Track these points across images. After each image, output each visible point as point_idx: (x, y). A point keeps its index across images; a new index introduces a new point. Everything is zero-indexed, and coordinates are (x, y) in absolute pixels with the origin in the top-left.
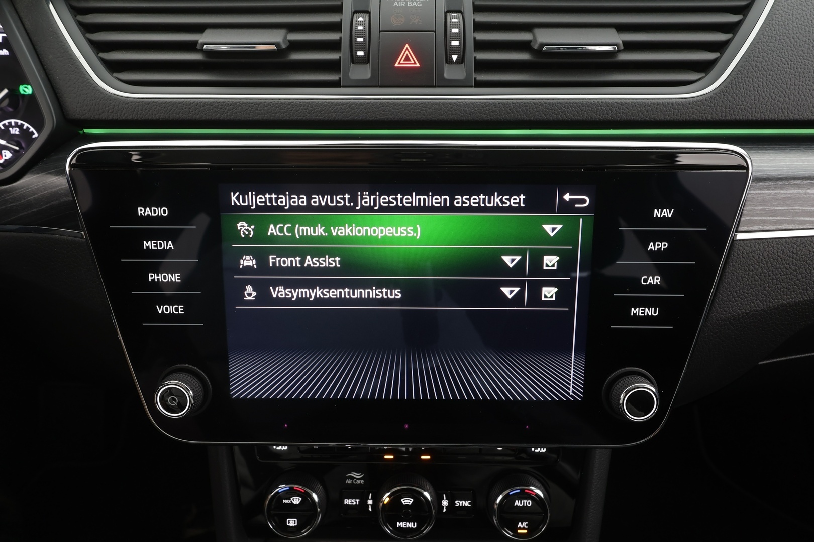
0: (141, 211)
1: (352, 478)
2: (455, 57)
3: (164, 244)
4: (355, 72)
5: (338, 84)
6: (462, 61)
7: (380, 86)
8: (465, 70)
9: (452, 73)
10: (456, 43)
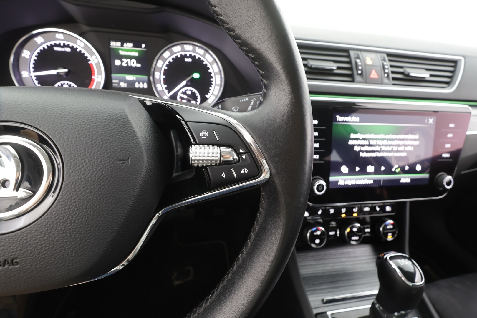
1: (332, 224)
2: (386, 75)
4: (358, 78)
5: (353, 81)
6: (388, 77)
7: (366, 83)
8: (389, 79)
9: (386, 80)
10: (387, 72)
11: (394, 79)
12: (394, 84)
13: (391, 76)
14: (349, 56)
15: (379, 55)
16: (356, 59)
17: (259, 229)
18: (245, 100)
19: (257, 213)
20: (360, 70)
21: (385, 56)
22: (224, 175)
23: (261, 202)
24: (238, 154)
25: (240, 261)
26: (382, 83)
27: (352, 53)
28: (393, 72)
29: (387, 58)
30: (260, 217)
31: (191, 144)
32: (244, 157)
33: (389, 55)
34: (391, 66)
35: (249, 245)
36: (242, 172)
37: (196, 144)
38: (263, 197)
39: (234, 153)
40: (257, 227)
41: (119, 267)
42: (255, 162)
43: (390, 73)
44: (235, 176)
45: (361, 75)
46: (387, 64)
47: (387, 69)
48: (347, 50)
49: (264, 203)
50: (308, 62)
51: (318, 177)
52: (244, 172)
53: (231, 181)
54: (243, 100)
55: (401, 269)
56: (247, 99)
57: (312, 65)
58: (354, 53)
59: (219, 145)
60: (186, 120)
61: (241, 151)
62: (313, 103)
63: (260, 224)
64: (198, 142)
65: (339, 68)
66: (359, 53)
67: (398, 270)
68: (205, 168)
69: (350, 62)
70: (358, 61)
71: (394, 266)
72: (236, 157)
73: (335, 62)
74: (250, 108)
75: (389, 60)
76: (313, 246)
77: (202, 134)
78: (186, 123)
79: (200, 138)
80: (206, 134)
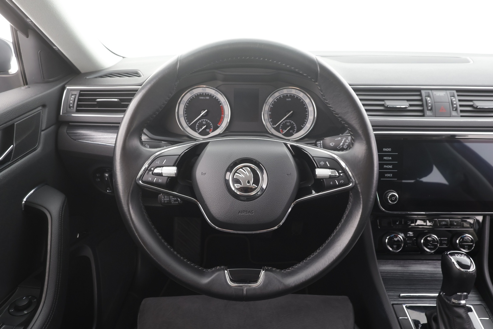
0: (384, 149)
2: (454, 109)
3: (389, 158)
4: (428, 113)
5: (423, 116)
6: (456, 110)
7: (435, 117)
8: (457, 112)
9: (454, 113)
10: (455, 106)
11: (462, 111)
12: (462, 116)
13: (460, 109)
14: (420, 95)
15: (448, 92)
16: (427, 97)
17: (348, 213)
18: (338, 139)
19: (347, 205)
20: (430, 106)
21: (455, 92)
22: (331, 183)
23: (349, 199)
24: (339, 173)
25: (338, 230)
26: (450, 116)
27: (423, 92)
28: (461, 106)
29: (456, 94)
30: (349, 207)
31: (316, 168)
32: (342, 174)
33: (458, 91)
34: (460, 101)
35: (343, 221)
36: (341, 182)
37: (318, 168)
38: (351, 196)
39: (337, 172)
40: (347, 212)
41: (276, 228)
42: (347, 177)
43: (458, 106)
44: (337, 184)
45: (431, 110)
46: (456, 100)
47: (456, 104)
48: (419, 90)
49: (351, 199)
50: (385, 102)
51: (392, 190)
52: (342, 182)
53: (336, 186)
54: (337, 139)
55: (458, 262)
56: (340, 138)
57: (388, 105)
58: (425, 92)
59: (330, 169)
60: (313, 156)
61: (340, 172)
63: (349, 210)
64: (319, 167)
65: (411, 105)
66: (430, 91)
67: (455, 263)
68: (323, 179)
69: (421, 100)
70: (429, 99)
71: (453, 260)
72: (337, 174)
73: (408, 100)
74: (341, 144)
75: (458, 95)
76: (391, 249)
77: (321, 163)
78: (313, 157)
79: (320, 165)
80: (323, 163)
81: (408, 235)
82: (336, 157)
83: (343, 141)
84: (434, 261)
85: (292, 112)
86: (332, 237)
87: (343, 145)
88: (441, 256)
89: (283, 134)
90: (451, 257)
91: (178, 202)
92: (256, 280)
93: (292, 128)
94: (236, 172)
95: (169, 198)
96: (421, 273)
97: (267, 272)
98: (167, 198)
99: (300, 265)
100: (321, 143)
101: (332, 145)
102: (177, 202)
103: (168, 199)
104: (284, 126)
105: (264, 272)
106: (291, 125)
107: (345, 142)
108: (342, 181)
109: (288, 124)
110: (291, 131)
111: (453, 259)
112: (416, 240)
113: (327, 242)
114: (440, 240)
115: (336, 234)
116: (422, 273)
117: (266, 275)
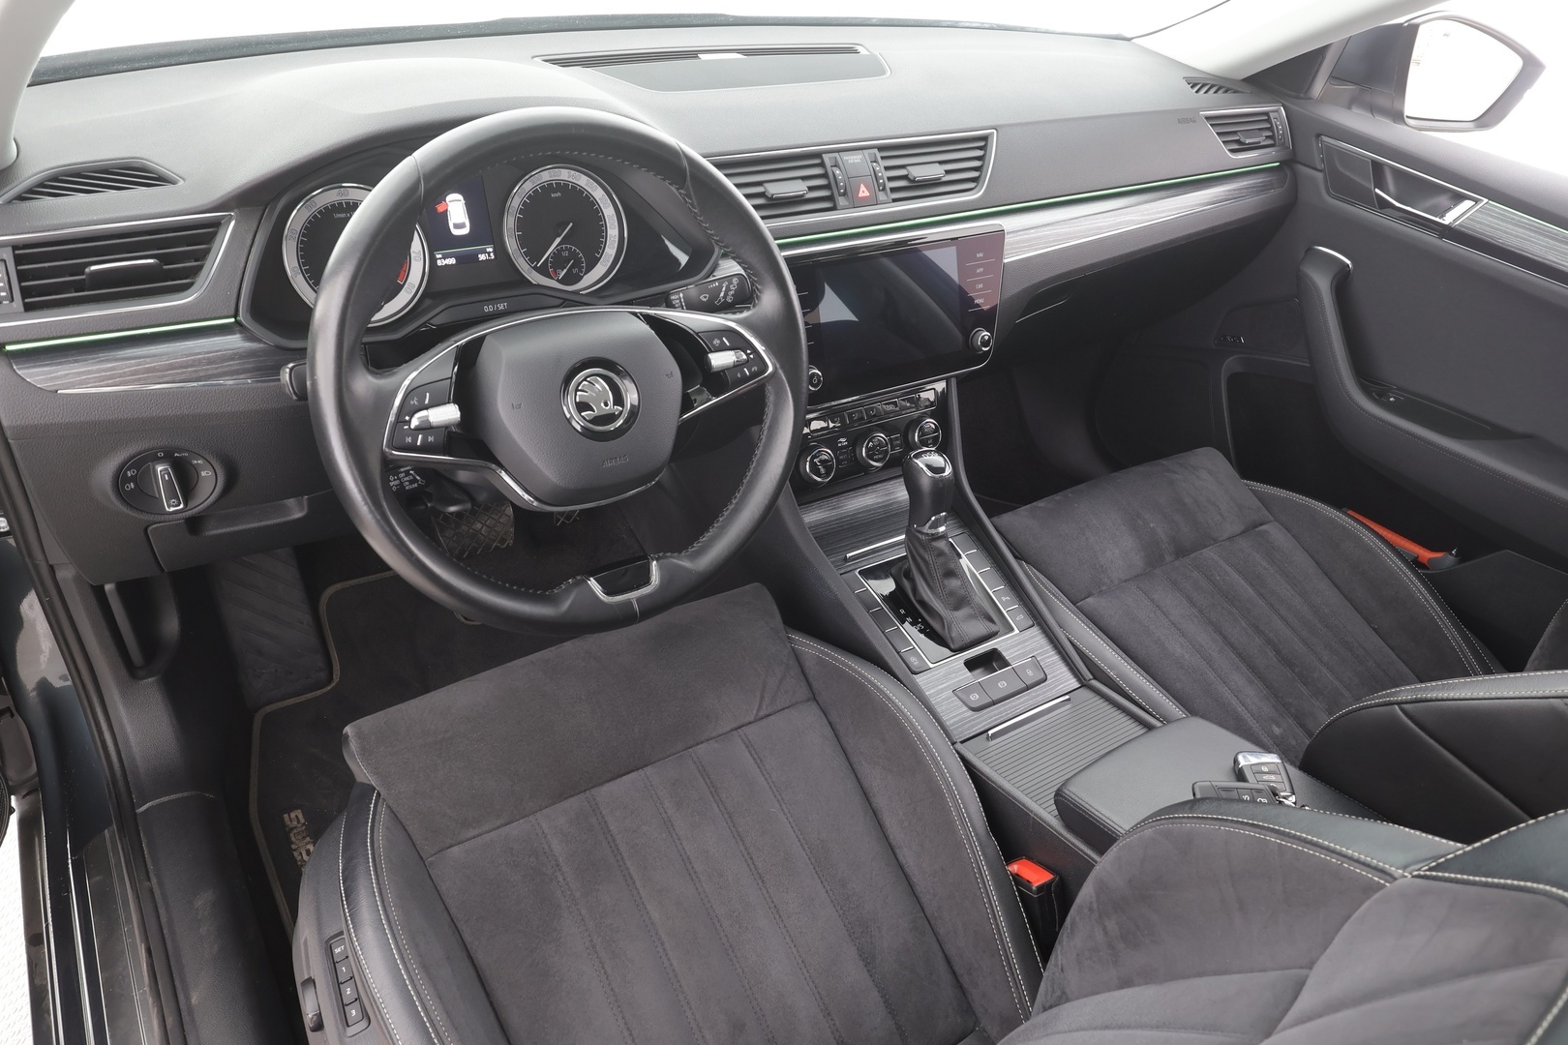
2: (881, 188)
4: (841, 201)
5: (834, 208)
6: (884, 189)
7: (855, 207)
8: (887, 194)
9: (882, 196)
10: (881, 181)
11: (893, 190)
12: (894, 200)
13: (889, 186)
14: (822, 165)
15: (865, 153)
16: (834, 169)
18: (714, 285)
20: (842, 186)
21: (876, 151)
22: (739, 375)
23: (768, 397)
24: (748, 355)
26: (877, 202)
27: (826, 157)
28: (890, 179)
29: (878, 156)
31: (709, 353)
32: (752, 356)
33: (881, 148)
34: (887, 168)
36: (751, 370)
37: (712, 352)
38: (769, 393)
39: (743, 354)
42: (760, 359)
43: (886, 181)
44: (747, 375)
45: (844, 194)
46: (880, 168)
47: (882, 177)
48: (818, 155)
50: (765, 188)
53: (746, 379)
54: (712, 286)
55: (928, 466)
56: (717, 284)
57: (772, 194)
58: (829, 158)
59: (731, 349)
61: (749, 352)
62: (788, 260)
64: (713, 350)
65: (811, 189)
66: (836, 155)
67: (925, 469)
68: (724, 372)
69: (826, 175)
70: (837, 171)
71: (922, 465)
72: (745, 357)
73: (804, 178)
74: (722, 294)
75: (882, 158)
76: (819, 479)
77: (715, 342)
78: (697, 334)
79: (714, 346)
80: (718, 342)
81: (840, 445)
82: (733, 325)
83: (724, 289)
84: (885, 484)
85: (571, 224)
86: (751, 471)
87: (725, 297)
88: (901, 468)
89: (558, 281)
90: (916, 461)
91: (419, 485)
92: (647, 581)
93: (577, 264)
94: (577, 390)
95: (399, 479)
96: (867, 510)
97: (660, 561)
98: (395, 480)
99: (709, 534)
100: (680, 299)
101: (705, 300)
102: (416, 485)
103: (397, 482)
104: (558, 261)
105: (655, 562)
106: (573, 255)
107: (728, 289)
108: (755, 368)
109: (566, 254)
110: (576, 270)
111: (920, 463)
112: (854, 451)
113: (745, 481)
114: (890, 440)
115: (758, 464)
116: (870, 510)
117: (661, 568)
